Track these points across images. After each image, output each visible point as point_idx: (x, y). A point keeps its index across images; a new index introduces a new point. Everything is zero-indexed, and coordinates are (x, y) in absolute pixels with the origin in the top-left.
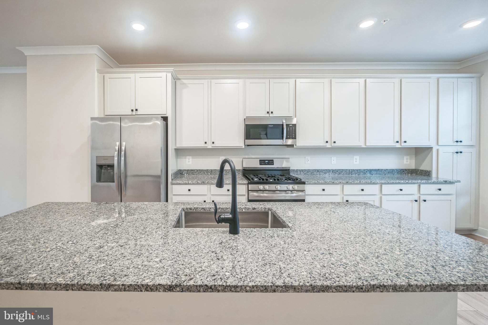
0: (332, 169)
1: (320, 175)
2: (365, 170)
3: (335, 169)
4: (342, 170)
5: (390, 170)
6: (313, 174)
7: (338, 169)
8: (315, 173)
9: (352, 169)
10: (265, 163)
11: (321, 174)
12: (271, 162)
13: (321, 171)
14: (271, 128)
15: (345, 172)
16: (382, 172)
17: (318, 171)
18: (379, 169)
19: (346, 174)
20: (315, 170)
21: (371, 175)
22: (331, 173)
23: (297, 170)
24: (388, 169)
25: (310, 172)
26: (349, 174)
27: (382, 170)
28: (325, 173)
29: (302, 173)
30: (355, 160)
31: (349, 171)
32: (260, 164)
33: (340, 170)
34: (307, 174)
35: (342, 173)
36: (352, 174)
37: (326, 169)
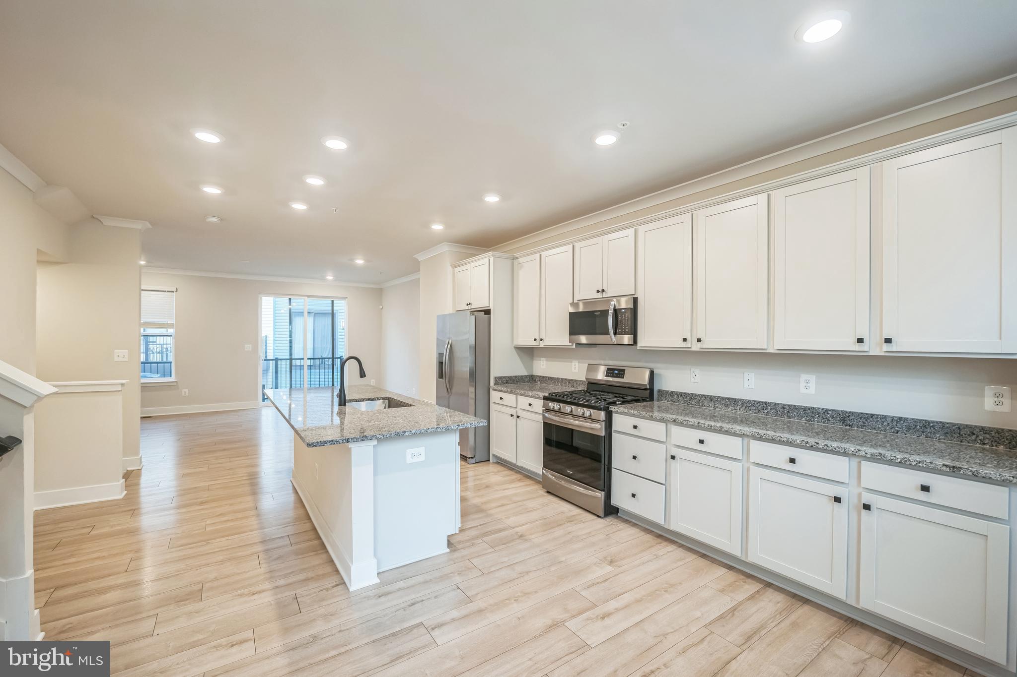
0: (741, 400)
1: (714, 407)
2: (827, 410)
3: (748, 399)
4: (766, 403)
5: (915, 421)
6: (701, 404)
7: (755, 401)
8: (705, 403)
9: (790, 403)
10: (613, 373)
11: (717, 407)
12: (621, 373)
13: (717, 401)
14: (599, 316)
15: (771, 409)
16: (885, 424)
17: (711, 399)
18: (872, 416)
19: (776, 414)
20: (706, 397)
21: (848, 427)
22: (738, 407)
23: (672, 392)
24: (906, 419)
25: (695, 400)
26: (782, 415)
27: (885, 417)
28: (726, 406)
29: (681, 399)
30: (803, 384)
31: (784, 408)
32: (607, 376)
33: (759, 402)
34: (691, 402)
35: (765, 411)
36: (789, 417)
37: (728, 396)
